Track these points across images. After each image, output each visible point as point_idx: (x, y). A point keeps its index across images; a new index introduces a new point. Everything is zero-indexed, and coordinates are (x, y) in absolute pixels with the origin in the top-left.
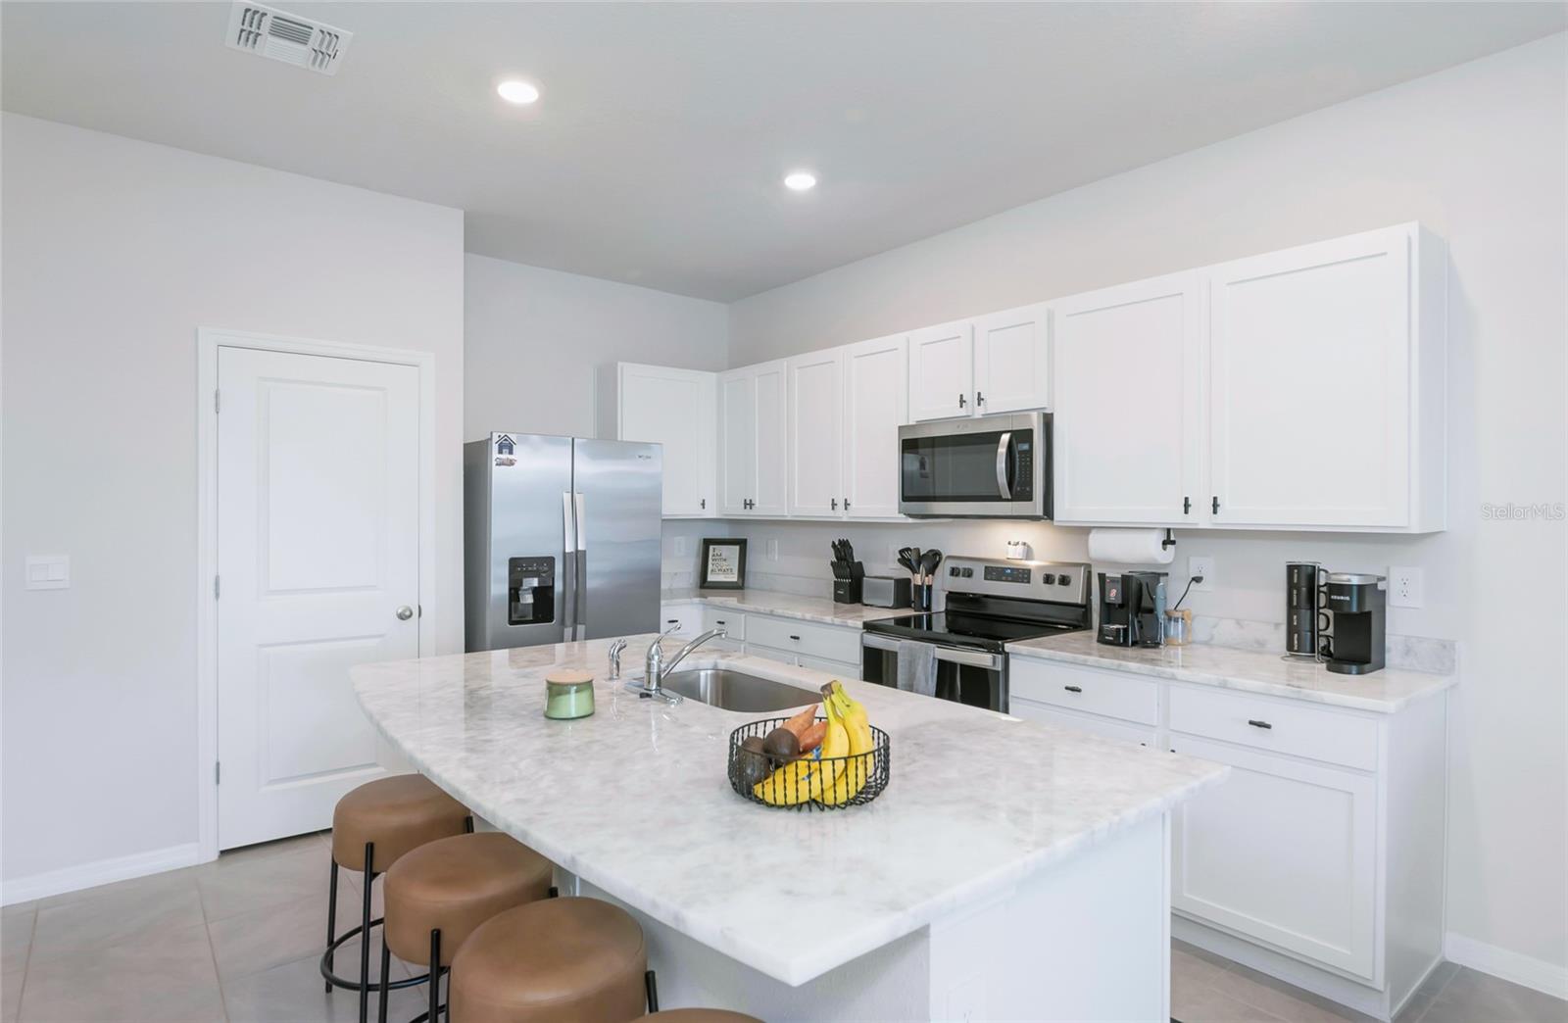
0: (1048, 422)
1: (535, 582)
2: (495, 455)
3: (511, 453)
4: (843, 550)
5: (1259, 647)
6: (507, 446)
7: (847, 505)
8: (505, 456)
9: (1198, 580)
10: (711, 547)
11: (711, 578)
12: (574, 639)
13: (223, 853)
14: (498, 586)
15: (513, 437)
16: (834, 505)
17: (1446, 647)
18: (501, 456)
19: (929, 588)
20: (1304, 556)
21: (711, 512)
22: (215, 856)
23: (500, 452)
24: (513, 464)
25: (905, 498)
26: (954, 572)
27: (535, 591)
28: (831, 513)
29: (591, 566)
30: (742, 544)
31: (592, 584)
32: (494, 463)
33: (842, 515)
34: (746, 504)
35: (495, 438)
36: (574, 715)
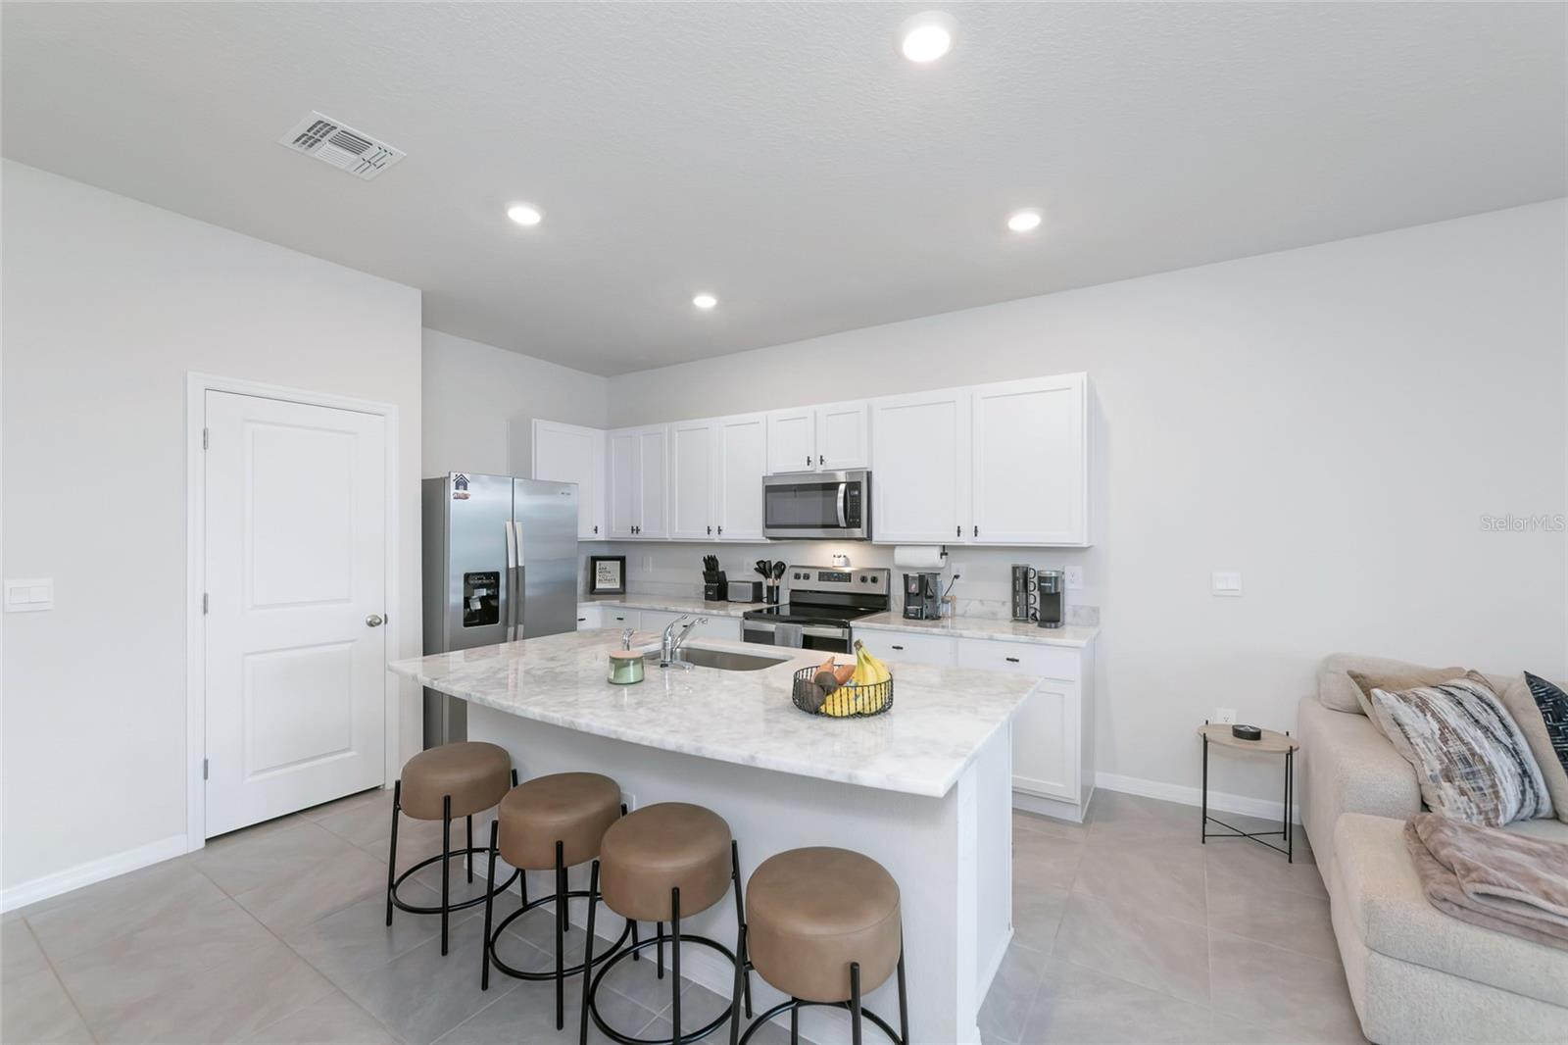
0: (869, 475)
1: (484, 592)
2: (453, 490)
3: (465, 489)
4: (711, 563)
5: (993, 616)
6: (462, 483)
7: (720, 530)
8: (461, 491)
9: (956, 577)
10: (598, 563)
11: (599, 586)
12: (515, 639)
13: (207, 840)
14: (455, 596)
15: (467, 476)
16: (709, 531)
17: (1095, 610)
18: (457, 491)
19: (778, 587)
20: (1022, 561)
21: (601, 536)
22: (202, 844)
23: (457, 488)
24: (467, 498)
25: (768, 526)
26: (797, 576)
27: (482, 599)
28: (706, 536)
29: (529, 578)
30: (622, 560)
31: (529, 592)
32: (452, 497)
33: (715, 537)
34: (633, 530)
35: (453, 477)
36: (632, 681)
